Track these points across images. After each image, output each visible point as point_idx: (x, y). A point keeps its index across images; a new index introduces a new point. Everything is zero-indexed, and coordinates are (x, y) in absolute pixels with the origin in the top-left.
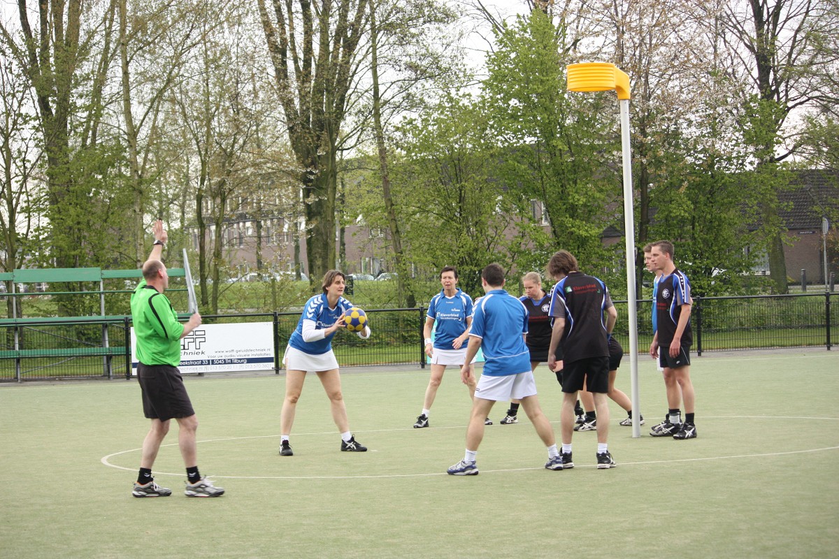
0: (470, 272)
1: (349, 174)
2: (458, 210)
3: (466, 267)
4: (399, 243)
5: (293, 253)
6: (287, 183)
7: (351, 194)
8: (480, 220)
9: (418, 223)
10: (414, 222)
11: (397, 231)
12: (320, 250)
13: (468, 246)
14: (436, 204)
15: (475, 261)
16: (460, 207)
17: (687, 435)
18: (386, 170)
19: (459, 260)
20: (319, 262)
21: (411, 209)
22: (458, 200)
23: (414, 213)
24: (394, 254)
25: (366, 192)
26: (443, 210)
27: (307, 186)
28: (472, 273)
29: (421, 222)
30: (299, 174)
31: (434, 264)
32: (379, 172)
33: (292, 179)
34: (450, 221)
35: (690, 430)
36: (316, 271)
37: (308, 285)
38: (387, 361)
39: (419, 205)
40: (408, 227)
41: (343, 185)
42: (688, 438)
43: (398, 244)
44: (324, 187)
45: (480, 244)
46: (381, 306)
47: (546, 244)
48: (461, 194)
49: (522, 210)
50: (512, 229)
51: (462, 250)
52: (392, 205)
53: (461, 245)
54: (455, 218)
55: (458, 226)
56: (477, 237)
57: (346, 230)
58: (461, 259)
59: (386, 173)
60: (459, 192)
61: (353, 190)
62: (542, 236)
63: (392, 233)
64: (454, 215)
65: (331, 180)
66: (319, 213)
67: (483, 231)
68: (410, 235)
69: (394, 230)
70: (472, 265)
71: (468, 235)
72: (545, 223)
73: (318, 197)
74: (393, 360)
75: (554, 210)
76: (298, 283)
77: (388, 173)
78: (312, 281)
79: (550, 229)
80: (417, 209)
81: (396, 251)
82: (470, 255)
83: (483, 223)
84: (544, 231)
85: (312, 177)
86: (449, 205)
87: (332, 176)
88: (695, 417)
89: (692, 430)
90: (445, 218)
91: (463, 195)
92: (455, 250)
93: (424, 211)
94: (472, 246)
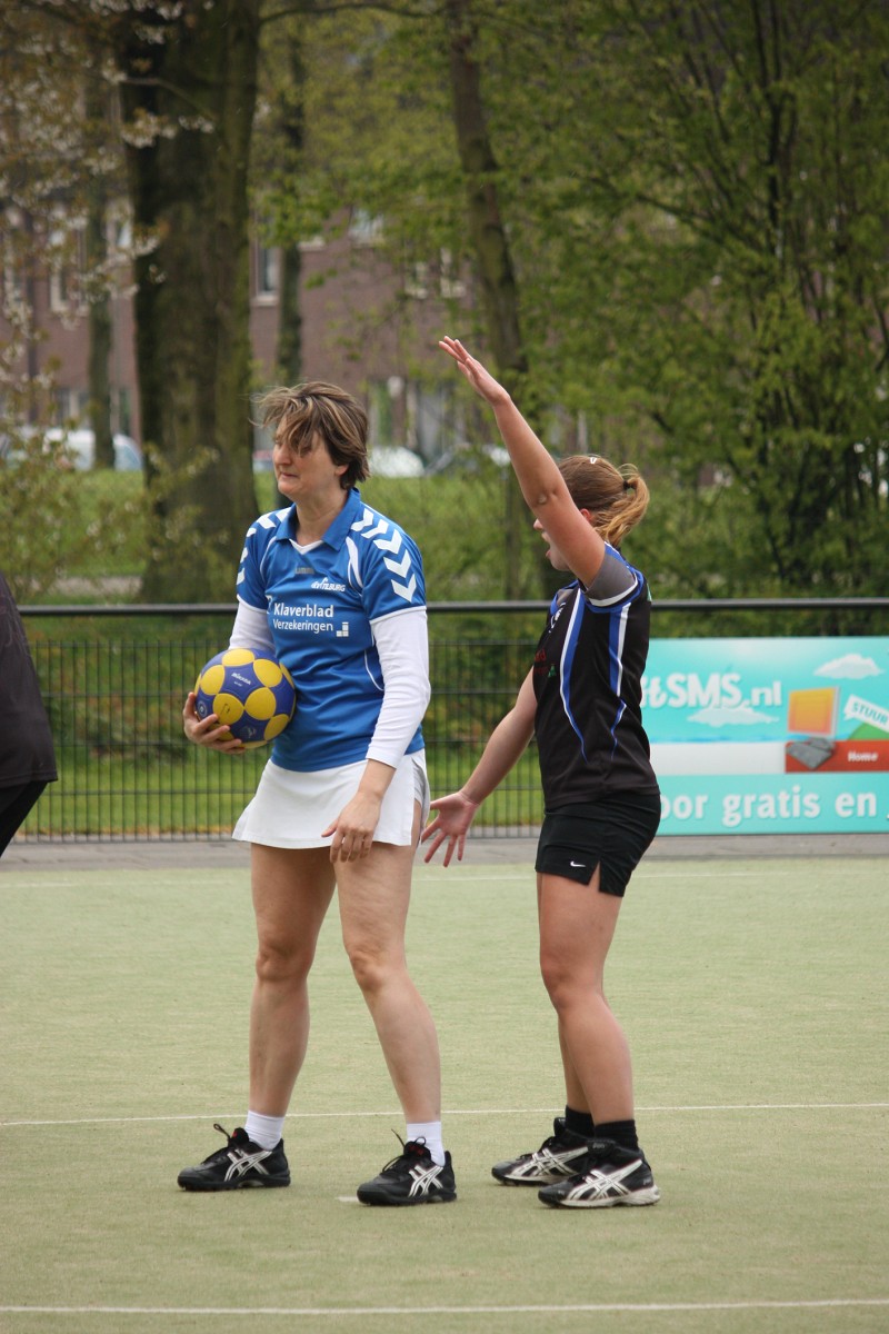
0: (807, 455)
1: (326, 23)
2: (764, 194)
3: (790, 436)
4: (516, 326)
5: (84, 351)
6: (48, 57)
7: (330, 109)
11: (508, 278)
12: (190, 347)
13: (801, 343)
15: (830, 412)
16: (773, 186)
18: (465, 17)
19: (760, 403)
20: (185, 396)
22: (764, 152)
25: (393, 103)
26: (697, 194)
27: (133, 73)
28: (814, 460)
30: (106, 25)
31: (657, 417)
32: (439, 22)
33: (74, 41)
34: (729, 237)
36: (174, 431)
37: (141, 490)
41: (300, 73)
43: (508, 330)
44: (212, 77)
45: (852, 340)
48: (776, 124)
51: (774, 360)
52: (491, 165)
53: (768, 341)
54: (749, 228)
55: (762, 261)
56: (841, 311)
57: (307, 261)
58: (770, 401)
59: (466, 30)
60: (766, 114)
61: (341, 94)
64: (747, 216)
65: (236, 55)
66: (190, 191)
67: (868, 284)
69: (496, 272)
70: (816, 425)
71: (804, 302)
73: (174, 121)
76: (103, 482)
77: (475, 30)
78: (151, 471)
81: (502, 363)
82: (806, 384)
83: (866, 254)
85: (156, 36)
86: (725, 171)
87: (239, 36)
90: (700, 223)
92: (747, 364)
94: (818, 344)
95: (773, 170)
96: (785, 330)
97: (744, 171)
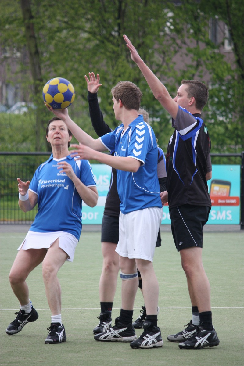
2: (116, 28)
8: (143, 43)
9: (64, 42)
10: (59, 41)
11: (37, 52)
14: (88, 20)
16: (119, 25)
17: (197, 344)
21: (56, 24)
22: (116, 15)
23: (60, 30)
24: (32, 80)
26: (96, 27)
29: (68, 42)
34: (105, 41)
35: (203, 335)
38: (17, 219)
39: (66, 20)
40: (52, 48)
42: (199, 347)
43: (37, 69)
46: (13, 147)
47: (227, 77)
48: (120, 7)
49: (198, 32)
50: (184, 56)
52: (31, 17)
53: (117, 74)
54: (111, 38)
55: (116, 49)
62: (221, 66)
63: (31, 54)
64: (111, 35)
67: (147, 57)
68: (54, 59)
69: (33, 50)
72: (228, 48)
74: (24, 218)
75: (240, 33)
79: (233, 57)
80: (64, 25)
81: (35, 78)
83: (148, 47)
84: (225, 60)
86: (105, 21)
88: (213, 317)
89: (207, 337)
90: (98, 37)
91: (123, 8)
93: (73, 28)
94: (132, 75)
95: (119, 21)
96: (122, 70)
97: (110, 21)
